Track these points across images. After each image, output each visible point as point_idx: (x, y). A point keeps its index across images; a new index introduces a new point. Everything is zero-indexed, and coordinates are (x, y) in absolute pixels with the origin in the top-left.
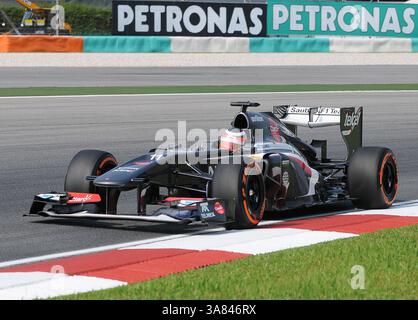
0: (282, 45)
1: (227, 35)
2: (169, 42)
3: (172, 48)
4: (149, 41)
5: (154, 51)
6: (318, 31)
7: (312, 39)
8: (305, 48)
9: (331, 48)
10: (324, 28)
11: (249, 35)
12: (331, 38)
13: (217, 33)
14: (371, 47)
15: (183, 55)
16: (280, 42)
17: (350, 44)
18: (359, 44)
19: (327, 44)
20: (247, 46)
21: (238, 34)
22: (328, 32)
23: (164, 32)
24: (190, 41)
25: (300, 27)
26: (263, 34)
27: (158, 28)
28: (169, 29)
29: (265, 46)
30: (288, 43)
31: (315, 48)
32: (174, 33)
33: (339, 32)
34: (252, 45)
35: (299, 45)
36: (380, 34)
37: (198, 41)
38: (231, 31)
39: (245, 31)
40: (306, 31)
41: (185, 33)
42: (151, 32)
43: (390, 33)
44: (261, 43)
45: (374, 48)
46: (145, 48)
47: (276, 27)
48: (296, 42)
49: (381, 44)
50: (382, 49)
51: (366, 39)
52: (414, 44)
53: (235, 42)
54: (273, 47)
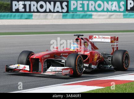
1: (54, 12)
2: (32, 15)
3: (33, 17)
4: (24, 15)
5: (26, 19)
6: (88, 11)
7: (86, 14)
8: (83, 17)
9: (93, 17)
10: (90, 10)
11: (62, 12)
12: (93, 13)
13: (50, 11)
14: (108, 17)
15: (37, 20)
16: (74, 15)
17: (100, 15)
18: (104, 15)
19: (91, 15)
20: (61, 17)
21: (58, 12)
22: (92, 11)
23: (30, 12)
24: (40, 15)
25: (81, 9)
26: (67, 12)
27: (28, 10)
28: (32, 10)
29: (68, 17)
30: (77, 15)
31: (87, 17)
32: (34, 12)
33: (96, 11)
34: (63, 16)
35: (81, 16)
36: (111, 11)
37: (43, 15)
38: (55, 11)
39: (60, 11)
40: (83, 11)
41: (38, 12)
42: (25, 12)
43: (115, 11)
44: (66, 15)
46: (23, 17)
47: (72, 9)
49: (111, 15)
50: (112, 17)
51: (106, 13)
52: (124, 15)
53: (57, 15)
54: (71, 17)
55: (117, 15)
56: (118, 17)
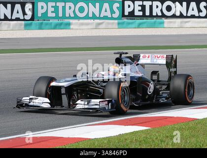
0: (43, 26)
1: (11, 20)
6: (64, 17)
7: (60, 22)
8: (56, 27)
9: (72, 27)
10: (67, 15)
11: (24, 20)
12: (71, 21)
13: (6, 19)
14: (94, 26)
16: (42, 23)
17: (82, 24)
18: (88, 24)
19: (69, 24)
20: (23, 26)
21: (18, 19)
22: (70, 17)
25: (54, 15)
26: (32, 19)
29: (33, 26)
30: (47, 24)
31: (62, 27)
33: (76, 17)
34: (26, 25)
35: (53, 25)
36: (100, 18)
38: (14, 18)
39: (22, 18)
40: (57, 17)
43: (105, 18)
44: (31, 24)
45: (96, 26)
47: (40, 15)
48: (51, 23)
49: (100, 24)
50: (101, 26)
52: (119, 24)
53: (16, 24)
54: (38, 26)
55: (109, 24)
56: (110, 26)
